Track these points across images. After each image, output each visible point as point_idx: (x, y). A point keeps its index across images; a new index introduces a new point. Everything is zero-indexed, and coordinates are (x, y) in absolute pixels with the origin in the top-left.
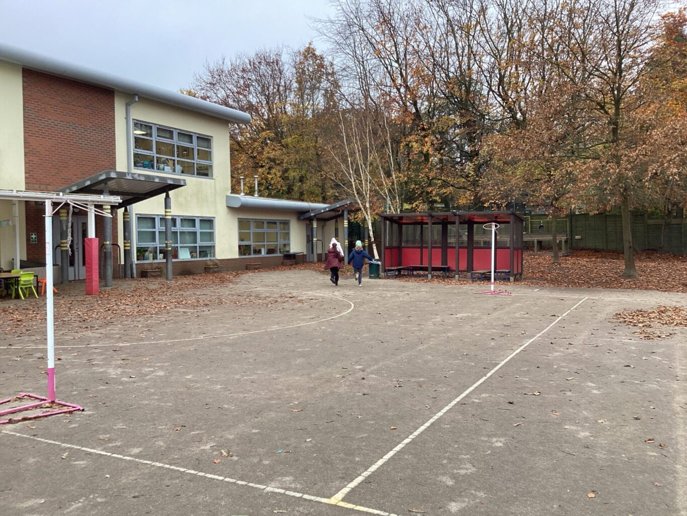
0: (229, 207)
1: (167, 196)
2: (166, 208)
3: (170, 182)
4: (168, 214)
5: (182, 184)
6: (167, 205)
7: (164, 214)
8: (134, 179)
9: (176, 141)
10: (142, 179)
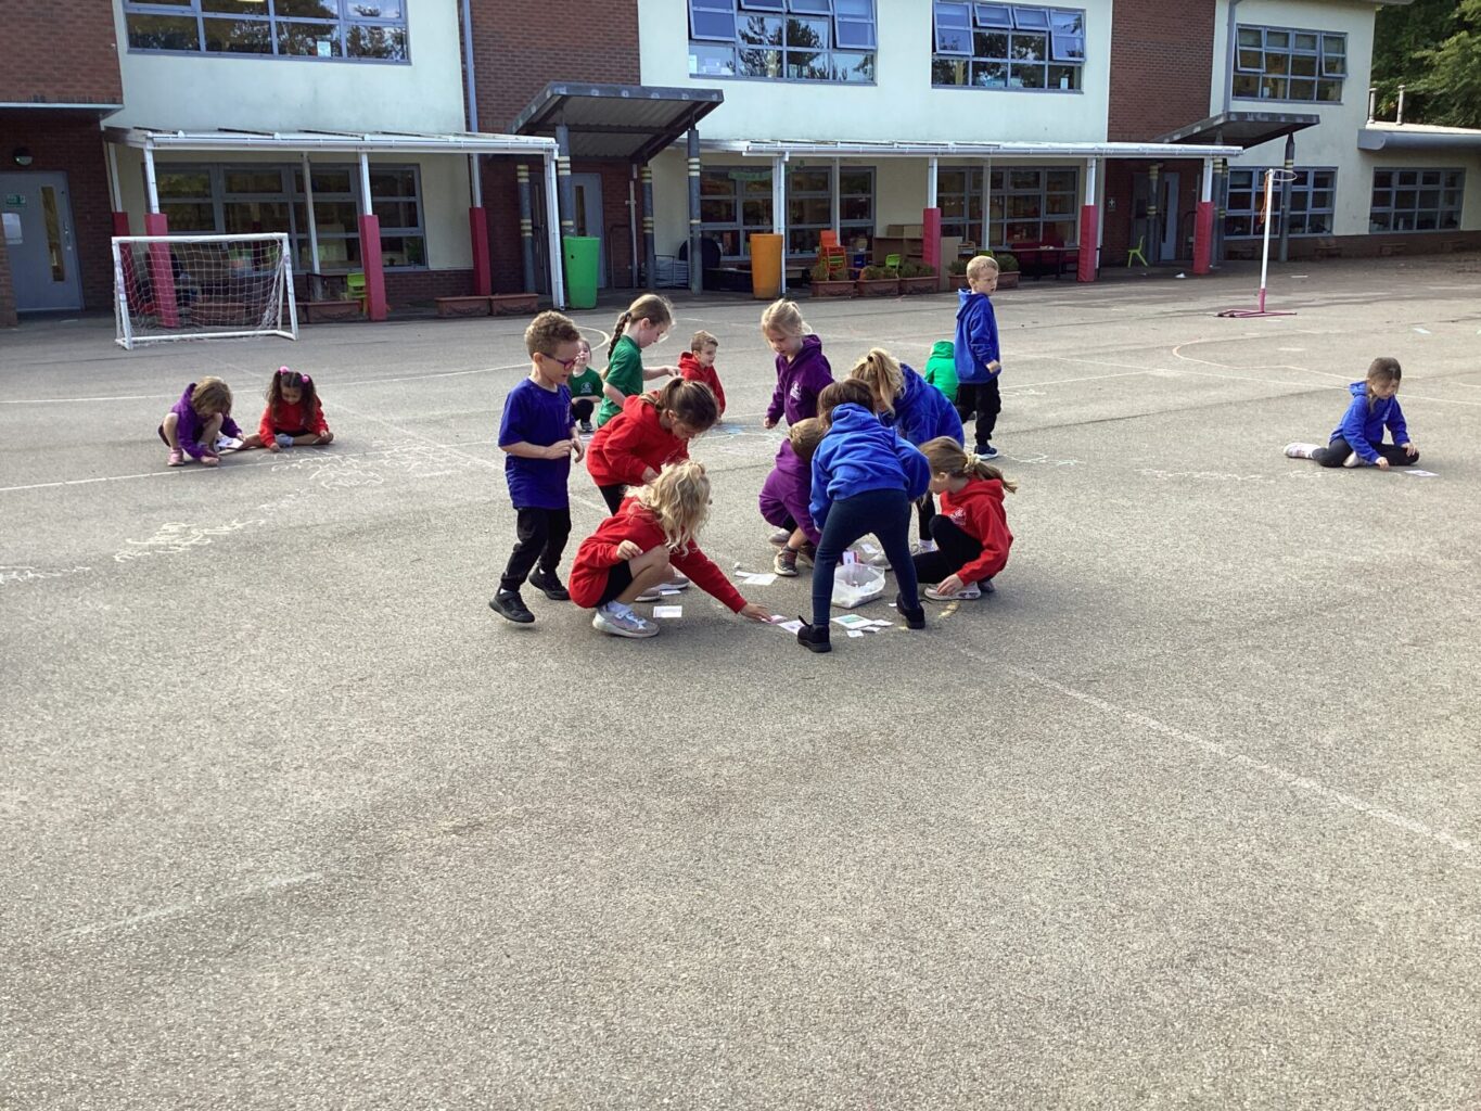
0: (1359, 149)
1: (1291, 140)
2: (1287, 157)
3: (1300, 121)
4: (1288, 166)
5: (1315, 121)
6: (1289, 152)
7: (1282, 164)
8: (1256, 121)
9: (1292, 50)
10: (1266, 119)
